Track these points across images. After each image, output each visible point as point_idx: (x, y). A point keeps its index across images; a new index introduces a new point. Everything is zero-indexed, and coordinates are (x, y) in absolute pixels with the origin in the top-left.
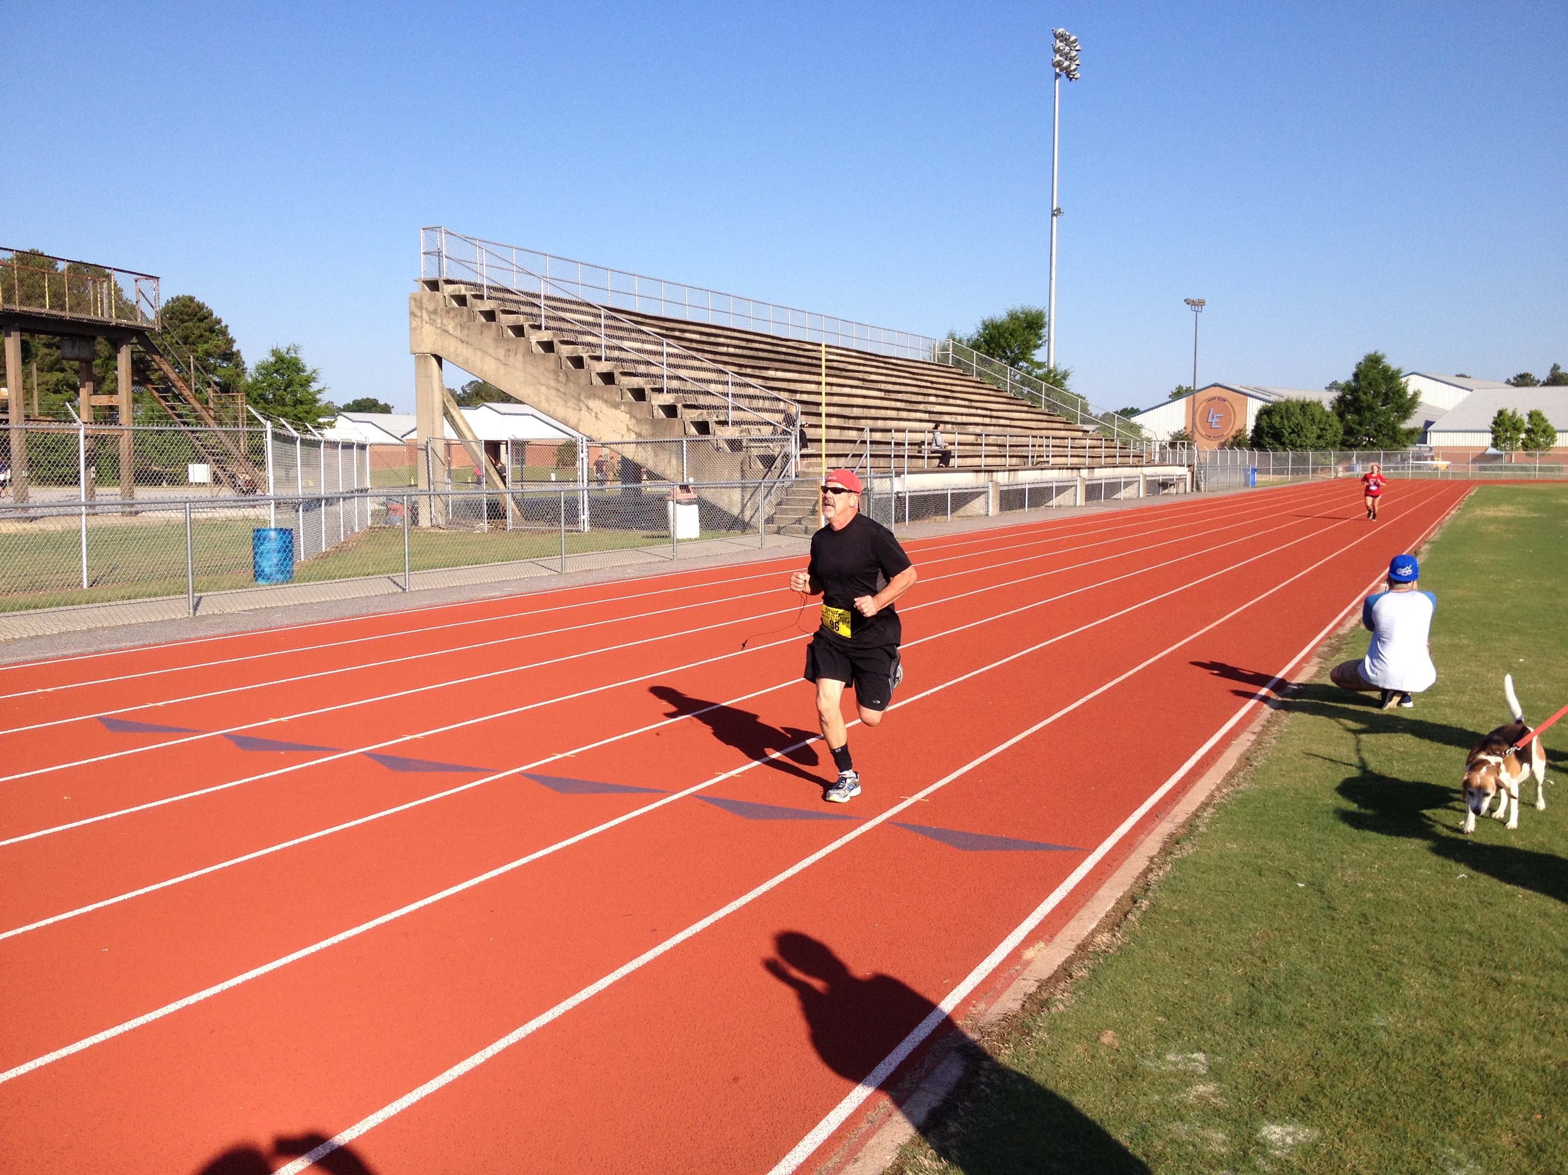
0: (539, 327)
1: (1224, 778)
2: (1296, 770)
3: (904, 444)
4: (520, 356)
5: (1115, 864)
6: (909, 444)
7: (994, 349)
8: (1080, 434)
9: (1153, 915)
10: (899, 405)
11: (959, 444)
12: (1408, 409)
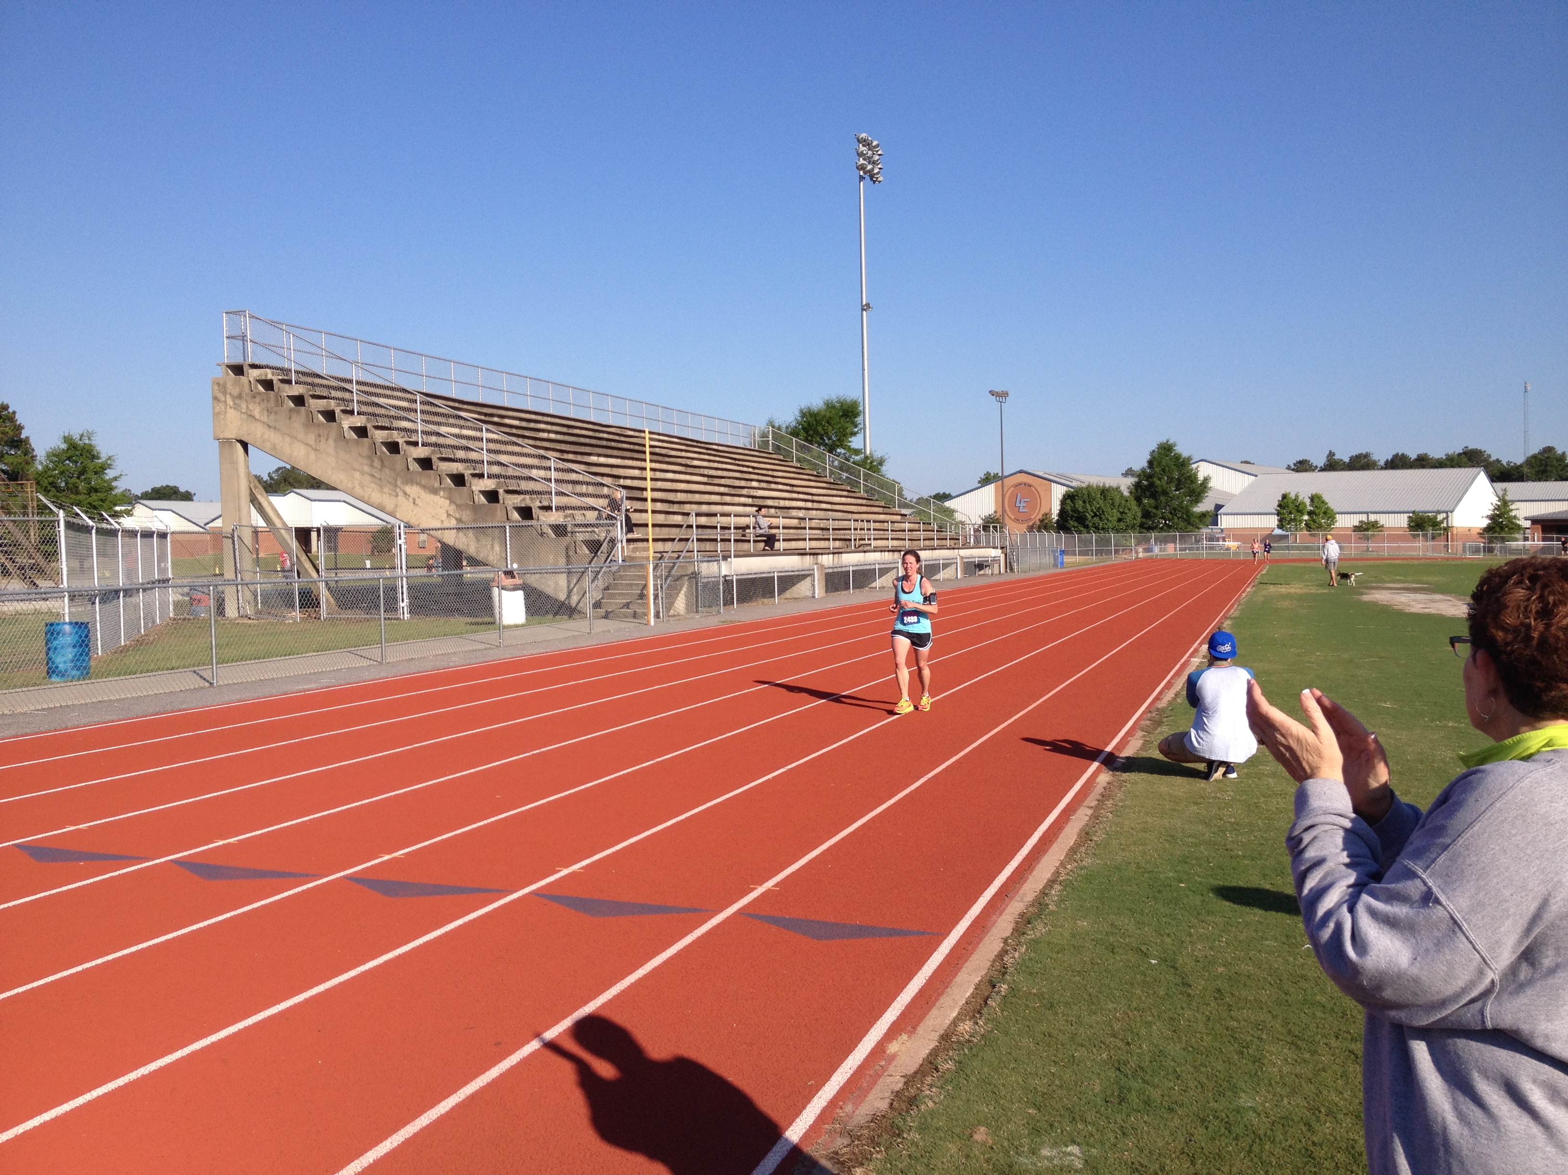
0: (351, 412)
1: (1067, 854)
2: (1135, 843)
3: (729, 528)
4: (331, 442)
5: (970, 948)
6: (735, 528)
7: (812, 436)
8: (898, 518)
9: (1013, 1000)
10: (722, 490)
11: (784, 528)
12: (1199, 494)
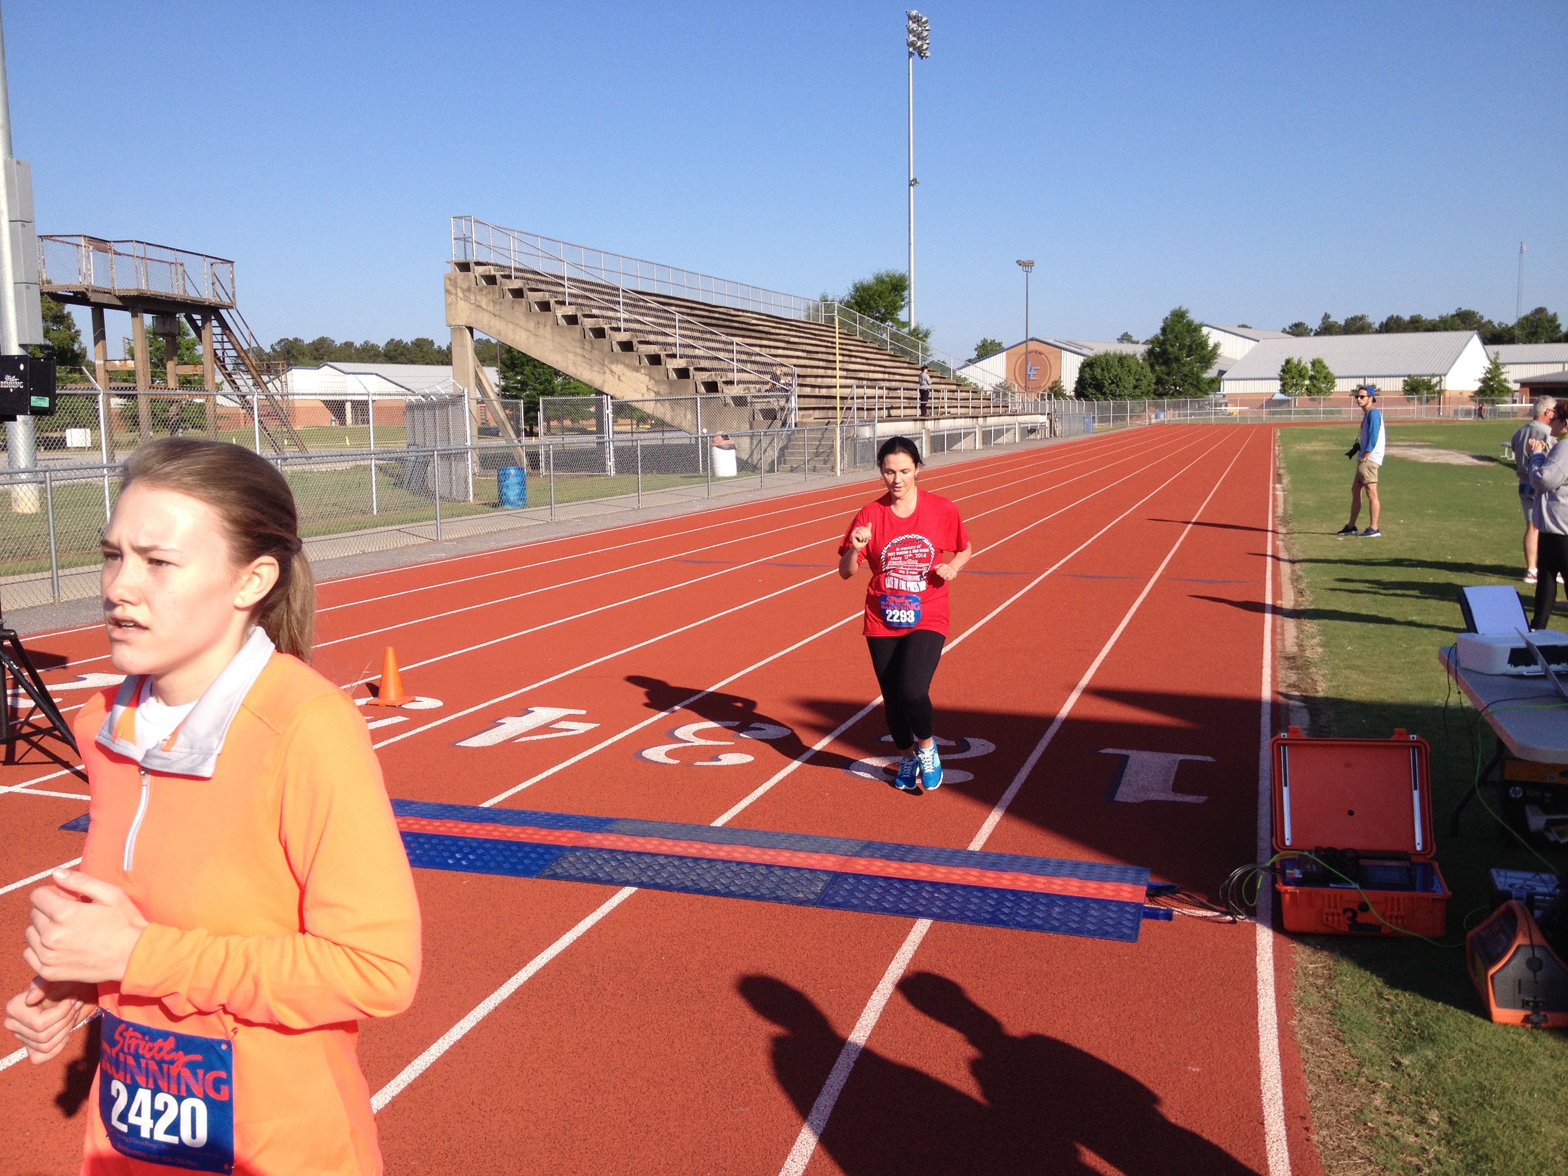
0: (563, 303)
4: (548, 328)
12: (1209, 360)
